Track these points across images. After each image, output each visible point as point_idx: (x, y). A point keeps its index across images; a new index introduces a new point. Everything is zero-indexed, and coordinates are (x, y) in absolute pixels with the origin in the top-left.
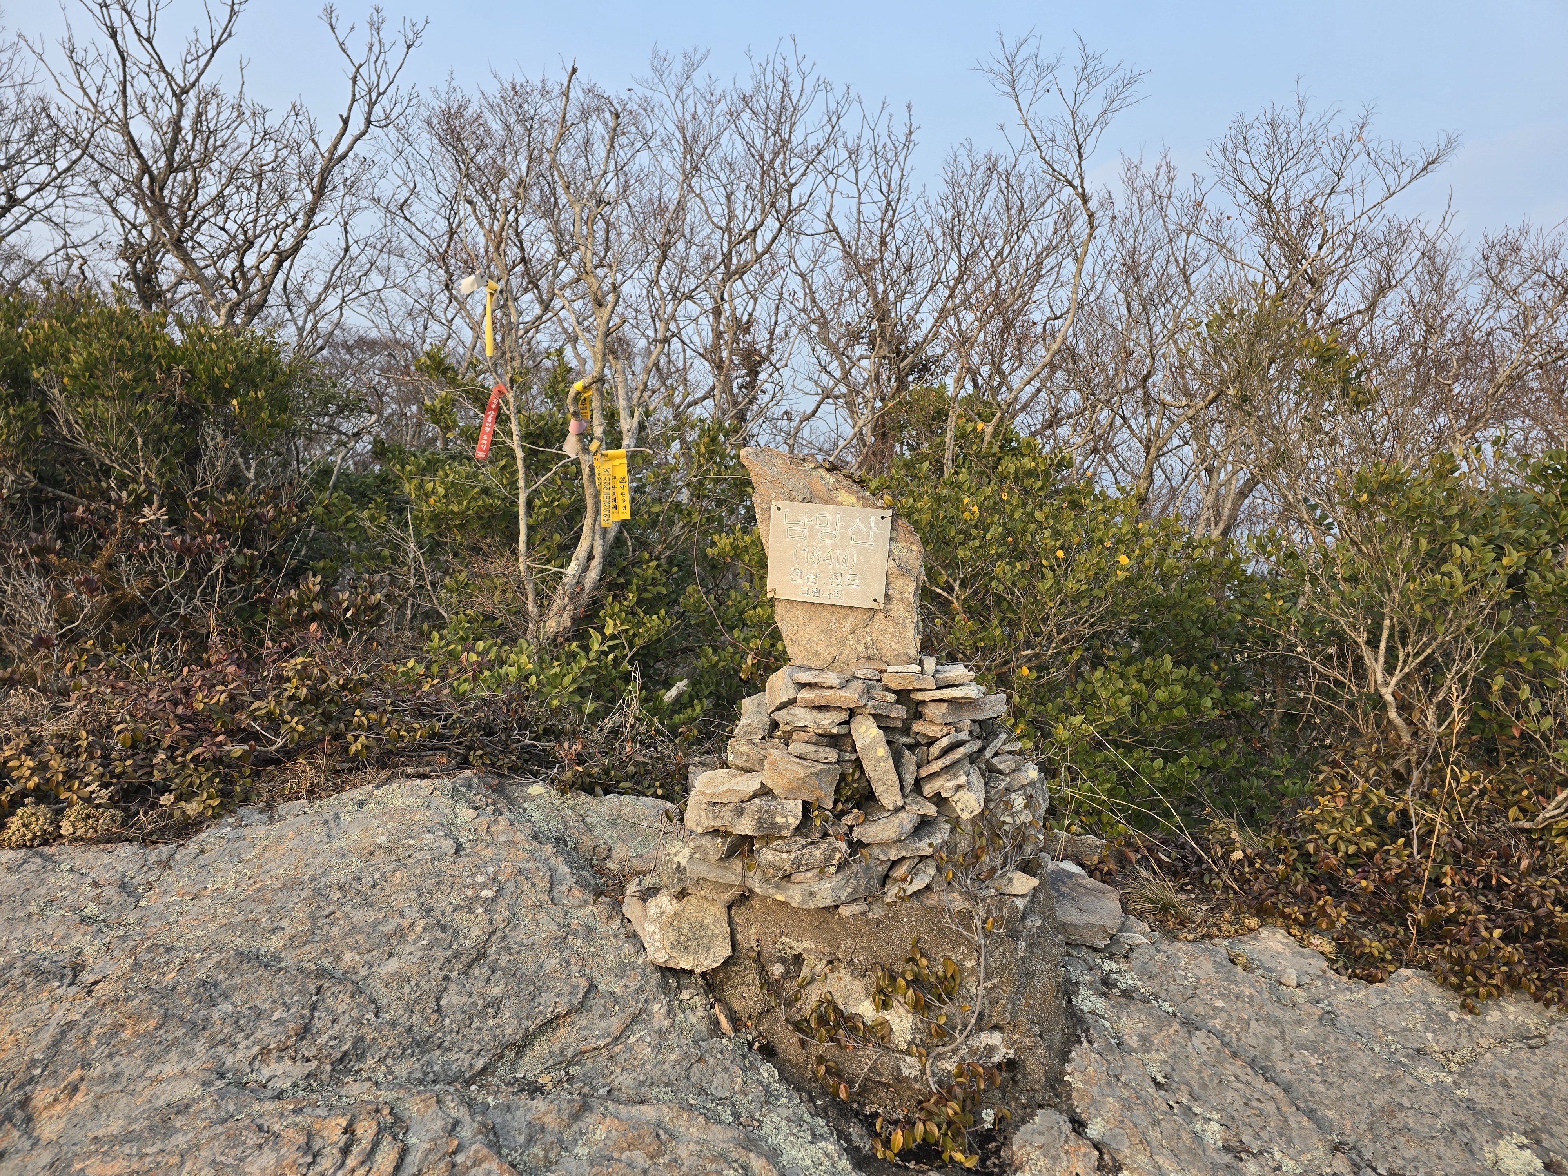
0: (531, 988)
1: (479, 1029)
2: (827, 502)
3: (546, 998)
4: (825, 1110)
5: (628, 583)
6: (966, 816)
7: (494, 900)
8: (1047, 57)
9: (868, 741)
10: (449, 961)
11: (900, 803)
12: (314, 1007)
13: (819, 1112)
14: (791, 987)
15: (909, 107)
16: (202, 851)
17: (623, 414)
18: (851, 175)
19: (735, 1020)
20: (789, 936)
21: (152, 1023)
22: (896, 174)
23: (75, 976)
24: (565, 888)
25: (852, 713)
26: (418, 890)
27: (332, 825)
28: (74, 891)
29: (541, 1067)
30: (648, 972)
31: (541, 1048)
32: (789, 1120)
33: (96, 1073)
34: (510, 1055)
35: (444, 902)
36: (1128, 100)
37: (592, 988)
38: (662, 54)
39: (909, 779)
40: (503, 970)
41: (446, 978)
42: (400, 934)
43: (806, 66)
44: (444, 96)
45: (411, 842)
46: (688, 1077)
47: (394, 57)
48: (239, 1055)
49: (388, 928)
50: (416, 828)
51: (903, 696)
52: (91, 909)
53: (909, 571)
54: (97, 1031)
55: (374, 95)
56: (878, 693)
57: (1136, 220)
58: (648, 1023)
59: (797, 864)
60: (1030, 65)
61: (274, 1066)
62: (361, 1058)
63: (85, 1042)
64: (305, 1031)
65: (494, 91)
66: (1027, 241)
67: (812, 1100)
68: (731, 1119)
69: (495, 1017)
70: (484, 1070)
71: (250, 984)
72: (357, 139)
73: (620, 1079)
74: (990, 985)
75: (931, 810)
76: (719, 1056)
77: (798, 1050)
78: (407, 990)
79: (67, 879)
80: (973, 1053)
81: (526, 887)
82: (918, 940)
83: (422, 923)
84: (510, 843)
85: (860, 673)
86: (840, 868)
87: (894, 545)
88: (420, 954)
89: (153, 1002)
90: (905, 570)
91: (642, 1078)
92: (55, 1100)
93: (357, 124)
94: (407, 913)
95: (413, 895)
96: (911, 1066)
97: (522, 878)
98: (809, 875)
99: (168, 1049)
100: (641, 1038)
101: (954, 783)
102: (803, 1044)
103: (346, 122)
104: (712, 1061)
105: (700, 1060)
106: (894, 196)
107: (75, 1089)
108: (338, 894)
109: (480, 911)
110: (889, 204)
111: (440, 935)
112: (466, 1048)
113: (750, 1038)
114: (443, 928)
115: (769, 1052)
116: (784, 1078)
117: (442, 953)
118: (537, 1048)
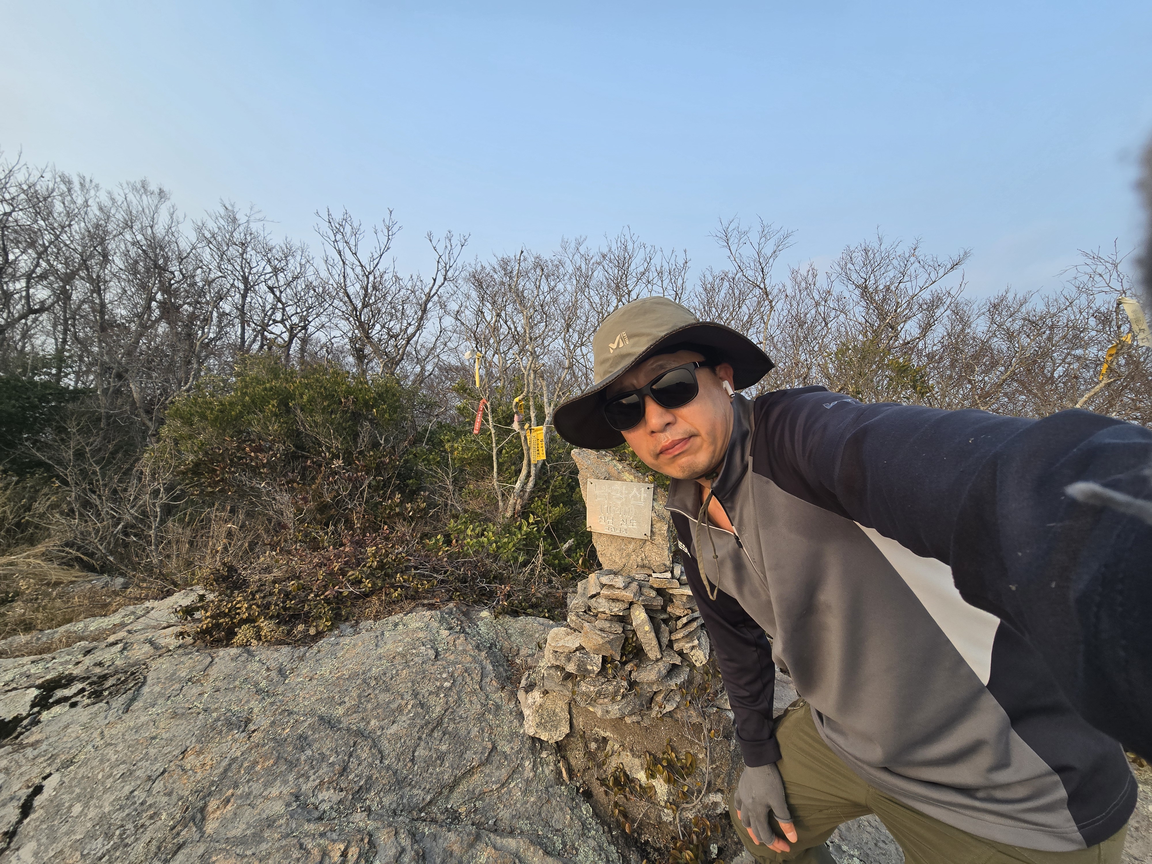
0: (462, 747)
1: (431, 774)
2: (618, 480)
3: (469, 755)
4: (617, 839)
5: (548, 487)
6: (698, 664)
7: (450, 689)
8: (743, 228)
9: (639, 622)
10: (422, 728)
11: (659, 657)
12: (351, 755)
13: (613, 841)
14: (601, 756)
15: (685, 251)
16: (319, 651)
17: (546, 406)
18: (660, 282)
19: (570, 771)
20: (599, 727)
21: (271, 761)
22: (680, 281)
23: (246, 726)
24: (488, 680)
25: (631, 604)
26: (412, 682)
27: (379, 638)
28: (258, 672)
29: (461, 801)
30: (525, 738)
31: (462, 787)
32: (594, 850)
33: (239, 792)
34: (446, 792)
35: (425, 689)
36: (787, 245)
37: (494, 748)
38: (566, 240)
39: (665, 641)
40: (449, 733)
41: (420, 738)
42: (400, 709)
43: (634, 238)
44: (473, 266)
45: (414, 651)
46: (540, 814)
47: (456, 252)
48: (309, 785)
49: (394, 706)
50: (417, 643)
51: (660, 592)
52: (263, 684)
53: (664, 518)
54: (246, 764)
55: (448, 268)
56: (646, 591)
57: (798, 297)
58: (522, 774)
59: (599, 694)
60: (735, 232)
61: (324, 793)
62: (368, 790)
63: (239, 772)
64: (344, 770)
65: (495, 262)
66: (744, 308)
67: (610, 831)
68: (561, 846)
69: (441, 766)
70: (430, 802)
71: (322, 738)
72: (440, 287)
73: (502, 813)
74: (714, 766)
75: (678, 661)
76: (558, 799)
77: (604, 796)
78: (399, 745)
79: (256, 666)
80: (705, 807)
81: (468, 679)
82: (671, 740)
83: (412, 702)
84: (464, 651)
85: (637, 577)
86: (623, 697)
87: (655, 504)
88: (408, 722)
89: (274, 748)
90: (661, 518)
91: (514, 813)
92: (218, 808)
93: (440, 280)
94: (405, 697)
95: (410, 684)
96: (668, 815)
97: (466, 675)
98: (606, 700)
99: (275, 780)
100: (517, 784)
101: (691, 645)
102: (606, 793)
103: (435, 280)
104: (554, 802)
105: (548, 801)
106: (679, 292)
107: (228, 801)
108: (374, 682)
109: (442, 695)
110: (677, 294)
111: (420, 710)
112: (423, 787)
113: (578, 784)
114: (422, 705)
115: (588, 795)
116: (596, 814)
117: (419, 722)
118: (461, 786)
